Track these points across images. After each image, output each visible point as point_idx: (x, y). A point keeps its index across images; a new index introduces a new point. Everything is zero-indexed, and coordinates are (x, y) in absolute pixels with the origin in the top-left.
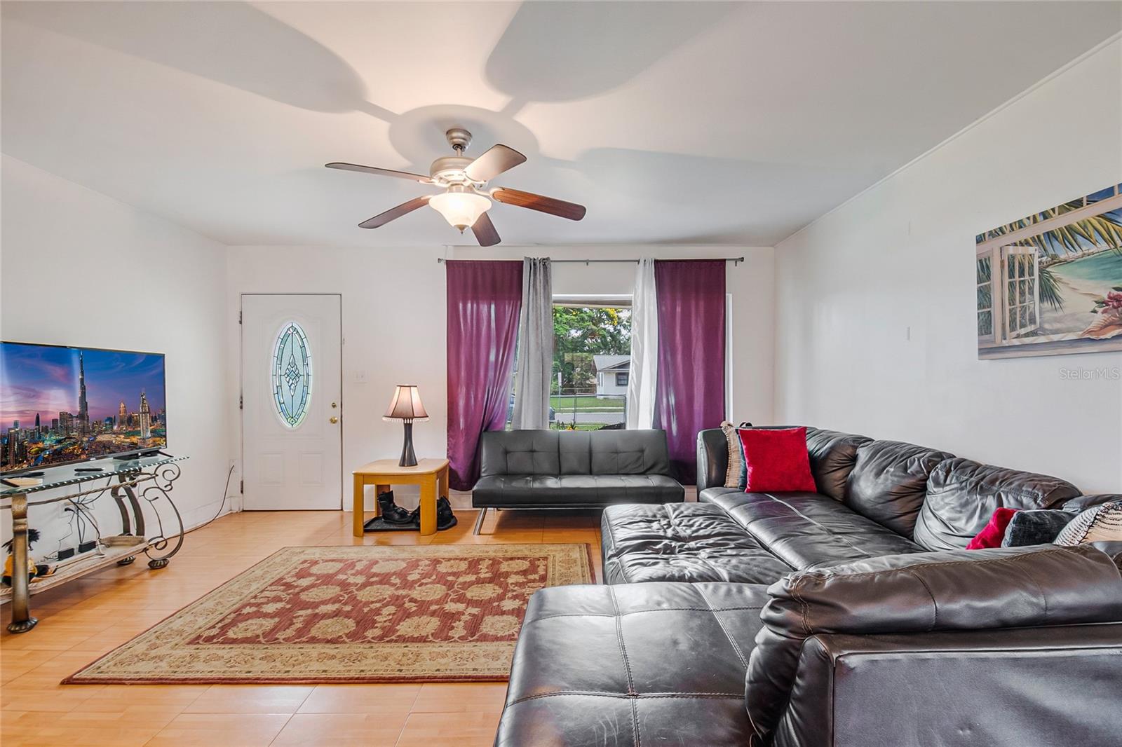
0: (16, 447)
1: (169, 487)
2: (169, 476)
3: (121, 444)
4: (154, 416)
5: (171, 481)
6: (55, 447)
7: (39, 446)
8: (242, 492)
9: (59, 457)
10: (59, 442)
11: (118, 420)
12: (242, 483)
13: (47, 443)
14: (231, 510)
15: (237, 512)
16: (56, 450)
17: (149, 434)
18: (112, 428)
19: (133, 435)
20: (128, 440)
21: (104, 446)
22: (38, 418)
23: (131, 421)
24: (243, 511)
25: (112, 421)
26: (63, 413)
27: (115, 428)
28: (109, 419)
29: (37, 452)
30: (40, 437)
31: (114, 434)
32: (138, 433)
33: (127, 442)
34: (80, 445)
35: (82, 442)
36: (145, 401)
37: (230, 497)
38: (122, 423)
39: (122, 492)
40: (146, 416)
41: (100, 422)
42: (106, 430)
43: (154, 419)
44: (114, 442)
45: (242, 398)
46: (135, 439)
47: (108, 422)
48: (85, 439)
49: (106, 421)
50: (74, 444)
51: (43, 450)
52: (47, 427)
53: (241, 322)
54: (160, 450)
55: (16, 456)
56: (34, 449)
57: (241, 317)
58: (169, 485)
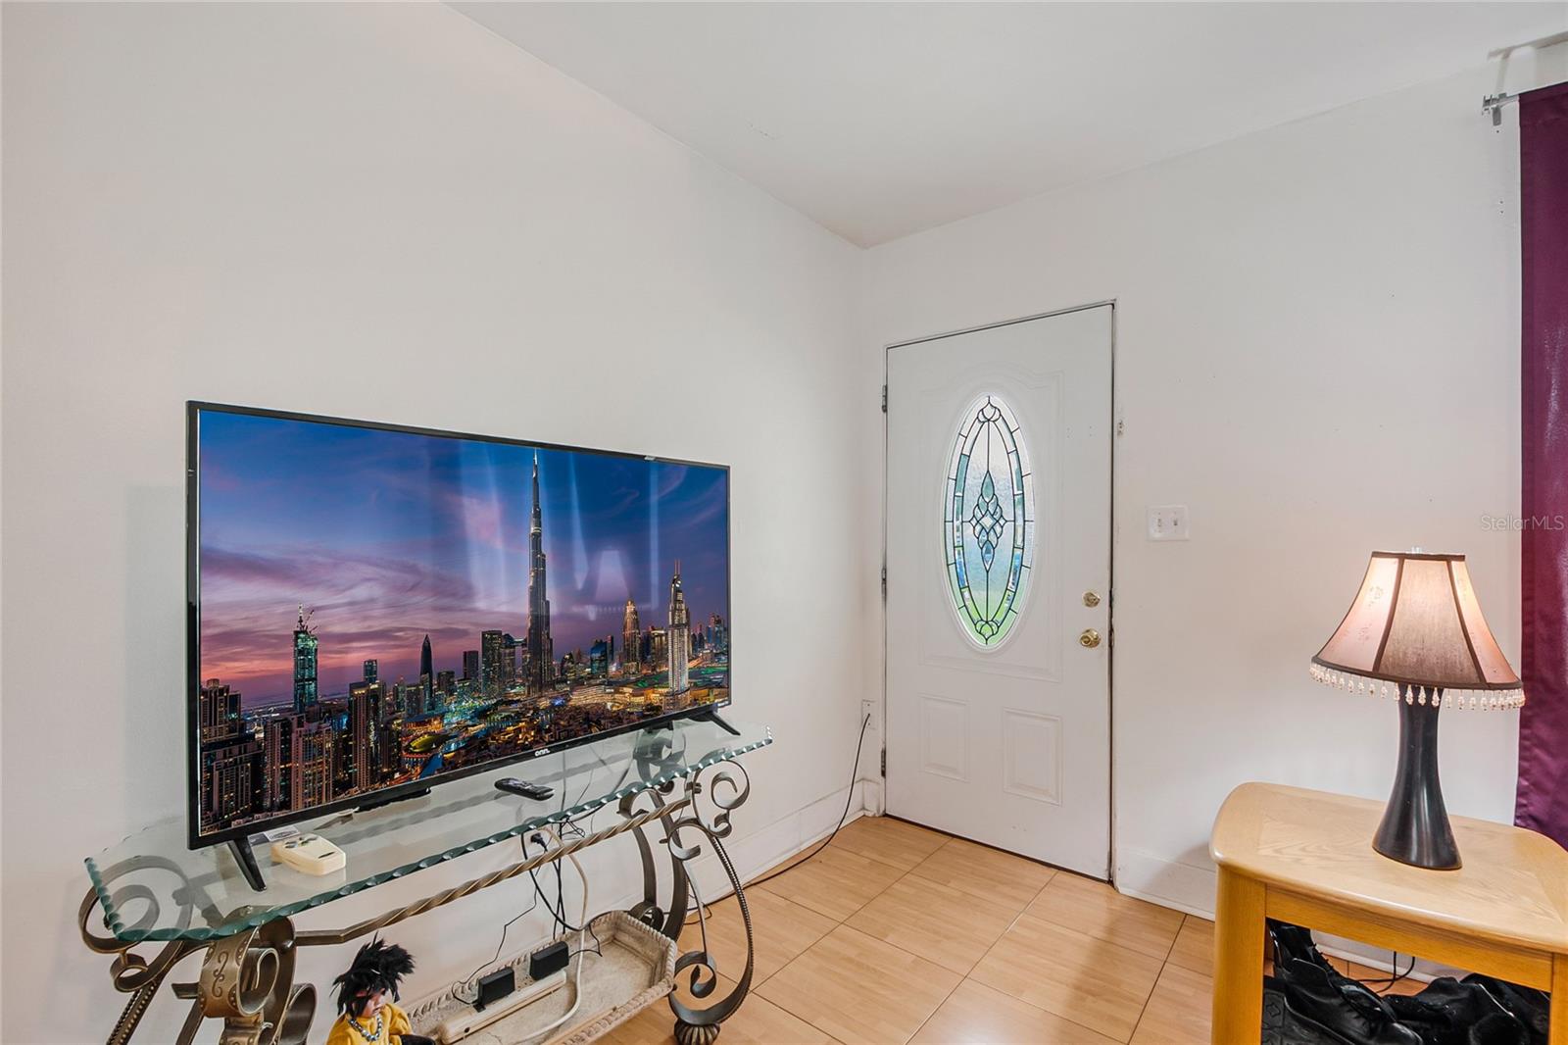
0: (372, 737)
1: (723, 826)
2: (726, 794)
3: (624, 711)
4: (697, 634)
5: (729, 809)
6: (473, 730)
7: (430, 728)
8: (883, 774)
9: (478, 753)
10: (481, 714)
11: (619, 651)
12: (884, 752)
13: (454, 719)
14: (863, 808)
15: (874, 817)
16: (475, 737)
17: (685, 682)
18: (606, 667)
19: (652, 686)
20: (640, 700)
21: (587, 720)
22: (427, 650)
23: (648, 651)
24: (886, 815)
25: (605, 651)
26: (491, 633)
27: (613, 668)
28: (600, 645)
29: (427, 747)
30: (433, 706)
31: (610, 684)
32: (662, 680)
33: (638, 705)
34: (532, 720)
35: (536, 710)
36: (680, 596)
37: (863, 779)
38: (628, 656)
40: (681, 636)
41: (580, 655)
42: (592, 676)
43: (697, 642)
44: (609, 705)
46: (655, 697)
47: (596, 655)
48: (544, 703)
49: (594, 650)
50: (519, 716)
51: (441, 739)
52: (451, 674)
54: (714, 712)
55: (373, 760)
56: (420, 737)
58: (725, 818)
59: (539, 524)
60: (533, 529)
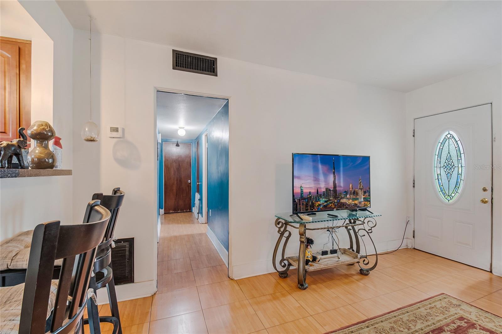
0: (310, 203)
1: (370, 231)
2: (371, 225)
3: (350, 204)
4: (365, 191)
5: (372, 228)
6: (324, 204)
7: (318, 203)
8: (414, 237)
9: (326, 208)
10: (326, 202)
11: (349, 193)
12: (414, 231)
13: (322, 202)
14: (407, 246)
15: (411, 248)
16: (325, 205)
17: (362, 200)
18: (346, 196)
19: (356, 200)
20: (353, 202)
21: (343, 205)
22: (317, 191)
23: (355, 193)
24: (414, 249)
25: (346, 193)
26: (327, 188)
27: (348, 196)
28: (345, 192)
29: (318, 206)
30: (319, 199)
31: (347, 199)
32: (357, 199)
33: (353, 203)
34: (334, 204)
35: (335, 202)
36: (361, 183)
37: (407, 238)
38: (350, 194)
39: (350, 227)
40: (361, 191)
41: (342, 193)
42: (344, 197)
43: (365, 192)
44: (347, 203)
45: (414, 181)
46: (356, 202)
47: (345, 193)
48: (336, 201)
49: (344, 193)
50: (331, 203)
51: (320, 205)
52: (321, 195)
53: (414, 136)
54: (368, 209)
55: (311, 207)
56: (317, 204)
57: (414, 133)
58: (371, 230)
59: (334, 170)
60: (333, 171)
